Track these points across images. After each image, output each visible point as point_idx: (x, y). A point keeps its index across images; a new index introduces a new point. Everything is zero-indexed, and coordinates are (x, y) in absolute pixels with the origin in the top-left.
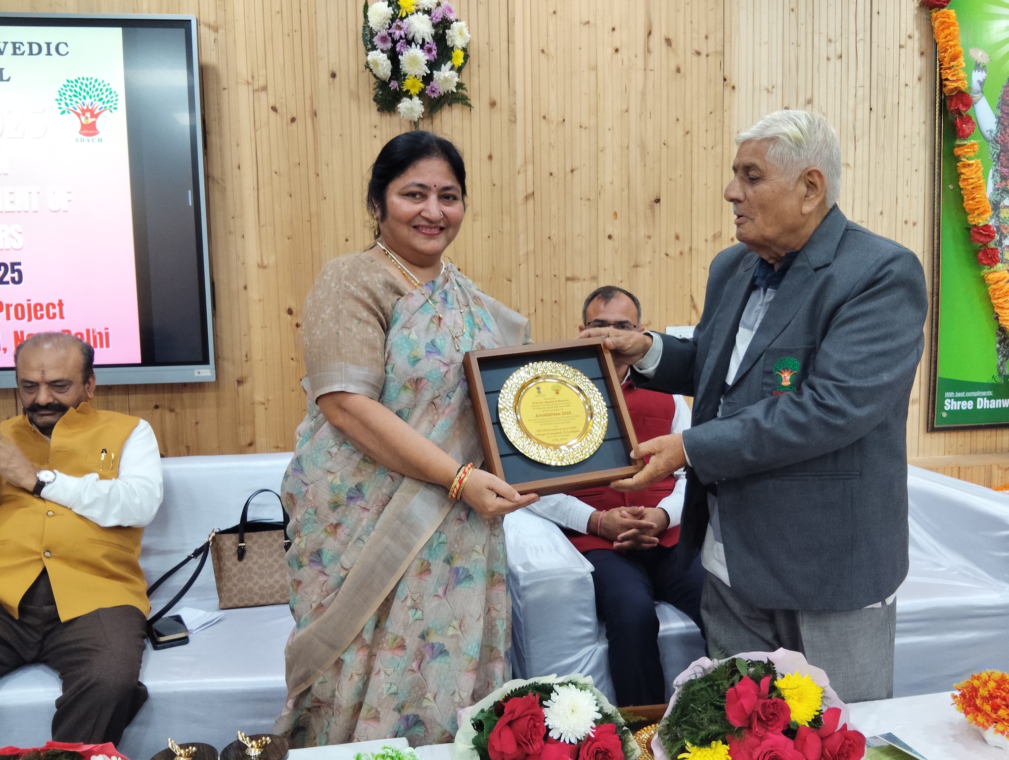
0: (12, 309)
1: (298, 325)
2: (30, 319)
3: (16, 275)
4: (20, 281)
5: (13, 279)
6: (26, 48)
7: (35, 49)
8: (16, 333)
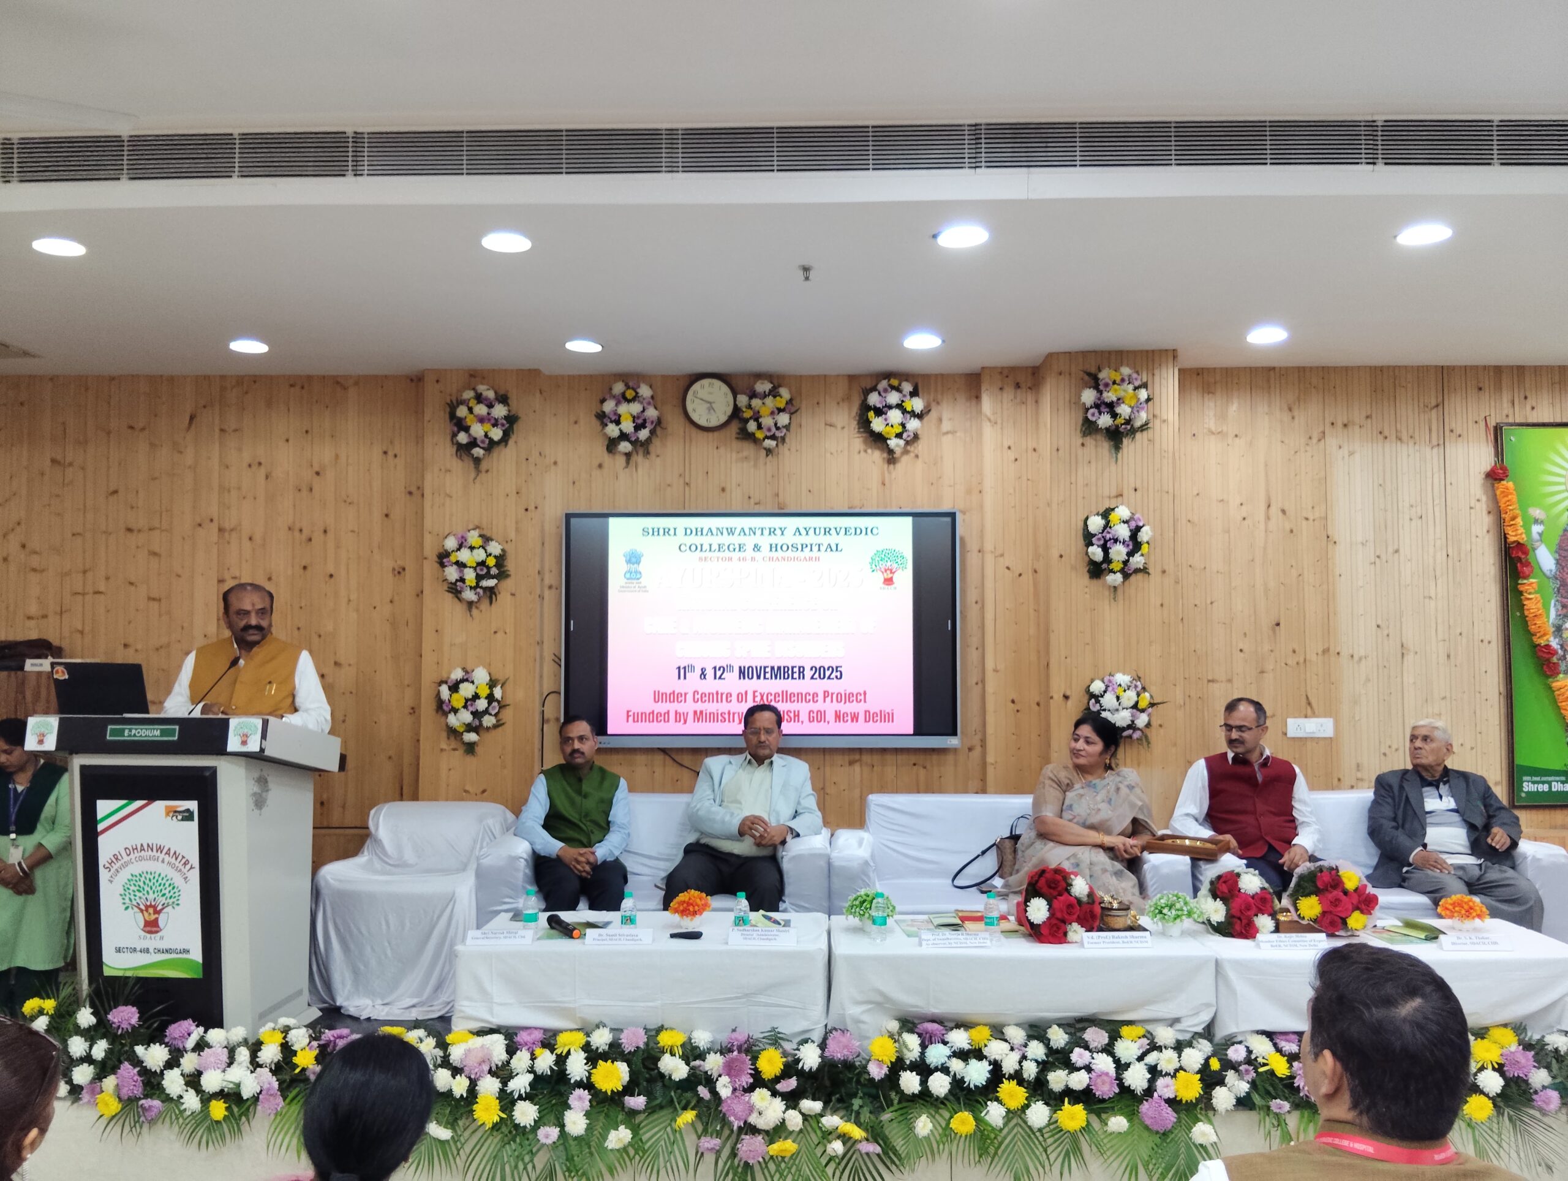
0: (834, 696)
1: (1018, 711)
2: (845, 702)
3: (839, 674)
4: (841, 677)
5: (837, 677)
6: (853, 531)
7: (858, 531)
8: (836, 712)
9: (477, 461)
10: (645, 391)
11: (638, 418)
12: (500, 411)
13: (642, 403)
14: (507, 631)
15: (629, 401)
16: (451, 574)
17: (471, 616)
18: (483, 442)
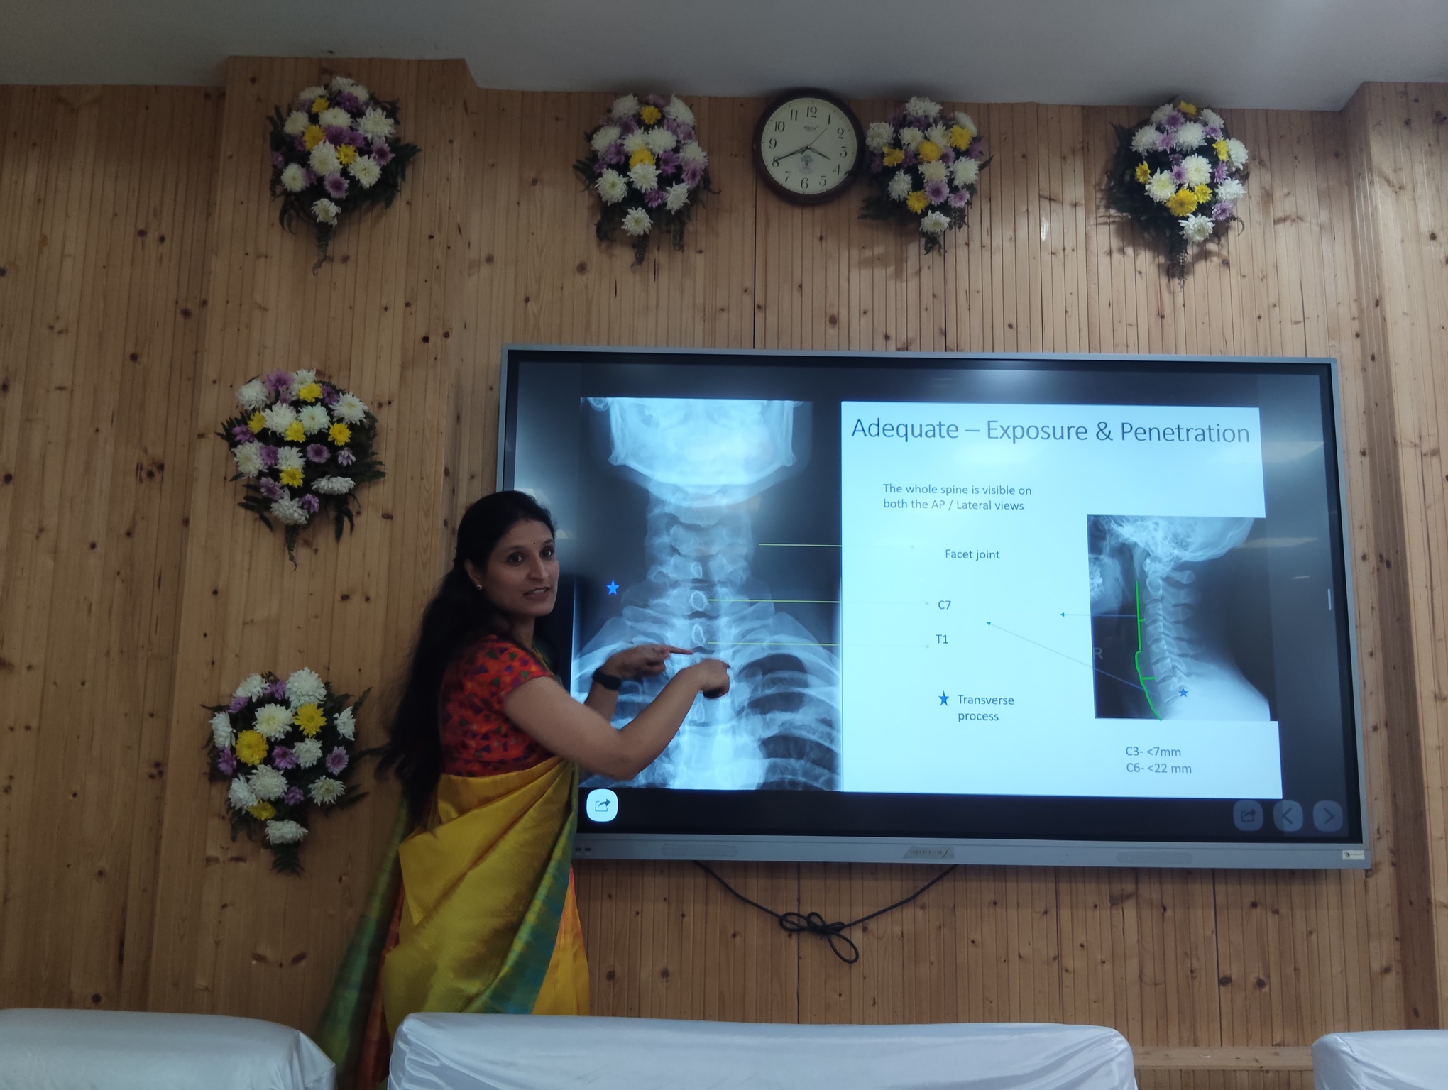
9: (324, 232)
10: (679, 111)
11: (666, 162)
12: (376, 125)
13: (675, 132)
14: (372, 594)
15: (648, 128)
16: (248, 459)
17: (292, 558)
18: (337, 185)
